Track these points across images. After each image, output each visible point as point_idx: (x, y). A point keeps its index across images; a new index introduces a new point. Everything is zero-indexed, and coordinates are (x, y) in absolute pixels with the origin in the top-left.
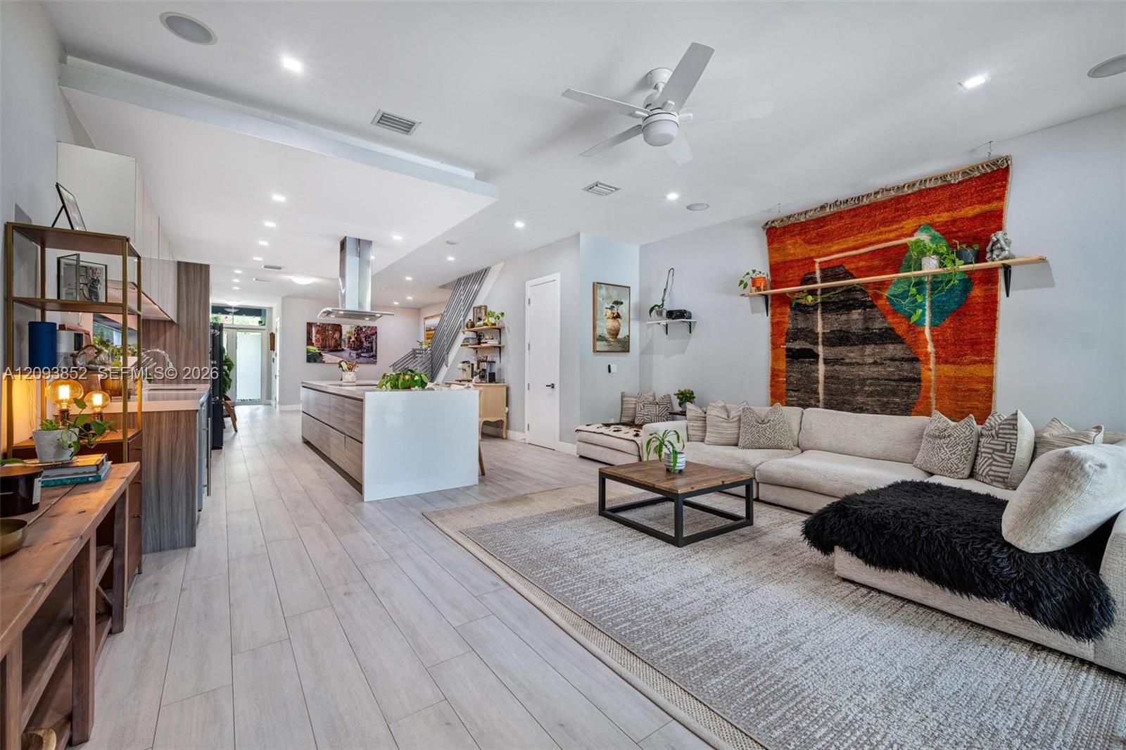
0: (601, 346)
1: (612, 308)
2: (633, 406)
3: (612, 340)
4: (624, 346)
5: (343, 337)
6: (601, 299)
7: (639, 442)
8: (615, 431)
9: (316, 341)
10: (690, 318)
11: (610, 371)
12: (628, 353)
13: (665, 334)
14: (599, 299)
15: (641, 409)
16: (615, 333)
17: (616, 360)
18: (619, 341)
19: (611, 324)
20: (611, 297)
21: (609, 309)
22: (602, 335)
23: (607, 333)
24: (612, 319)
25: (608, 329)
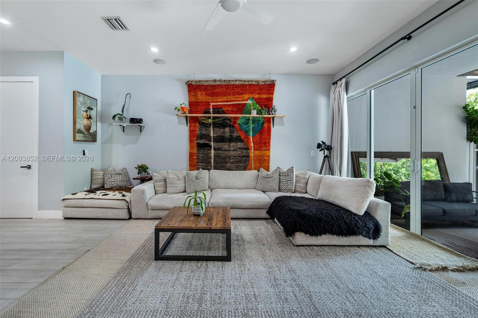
0: (79, 136)
1: (86, 111)
2: (101, 177)
3: (86, 133)
4: (93, 138)
6: (80, 104)
7: (128, 200)
8: (103, 195)
10: (141, 123)
11: (84, 154)
12: (96, 143)
13: (122, 132)
14: (78, 104)
15: (109, 178)
16: (88, 128)
17: (89, 147)
18: (90, 134)
19: (86, 122)
20: (86, 104)
21: (85, 111)
22: (80, 129)
23: (83, 128)
24: (86, 119)
25: (84, 125)
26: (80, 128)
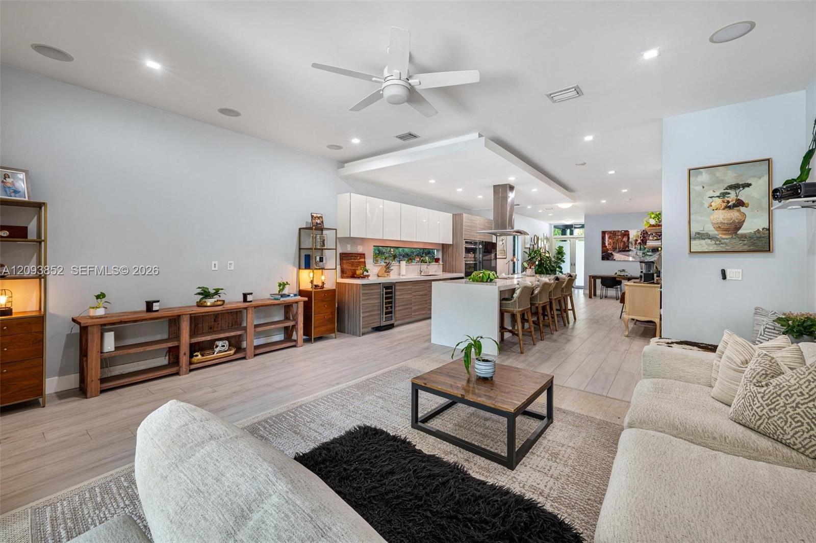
1: (723, 195)
3: (724, 236)
5: (630, 240)
6: (699, 188)
9: (609, 244)
11: (725, 278)
12: (768, 253)
14: (696, 188)
16: (734, 228)
17: (739, 263)
19: (723, 216)
21: (719, 197)
22: (701, 232)
23: (714, 229)
24: (724, 209)
25: (713, 224)
26: (703, 230)
